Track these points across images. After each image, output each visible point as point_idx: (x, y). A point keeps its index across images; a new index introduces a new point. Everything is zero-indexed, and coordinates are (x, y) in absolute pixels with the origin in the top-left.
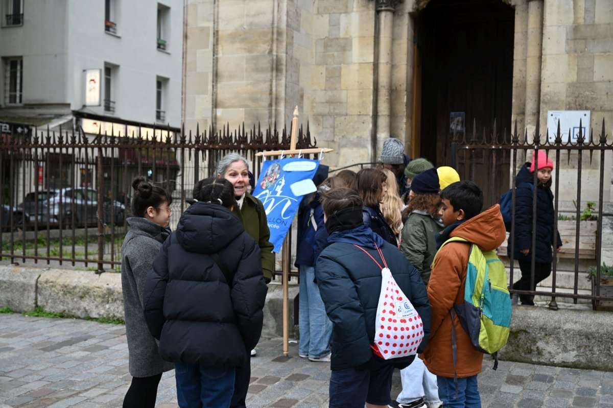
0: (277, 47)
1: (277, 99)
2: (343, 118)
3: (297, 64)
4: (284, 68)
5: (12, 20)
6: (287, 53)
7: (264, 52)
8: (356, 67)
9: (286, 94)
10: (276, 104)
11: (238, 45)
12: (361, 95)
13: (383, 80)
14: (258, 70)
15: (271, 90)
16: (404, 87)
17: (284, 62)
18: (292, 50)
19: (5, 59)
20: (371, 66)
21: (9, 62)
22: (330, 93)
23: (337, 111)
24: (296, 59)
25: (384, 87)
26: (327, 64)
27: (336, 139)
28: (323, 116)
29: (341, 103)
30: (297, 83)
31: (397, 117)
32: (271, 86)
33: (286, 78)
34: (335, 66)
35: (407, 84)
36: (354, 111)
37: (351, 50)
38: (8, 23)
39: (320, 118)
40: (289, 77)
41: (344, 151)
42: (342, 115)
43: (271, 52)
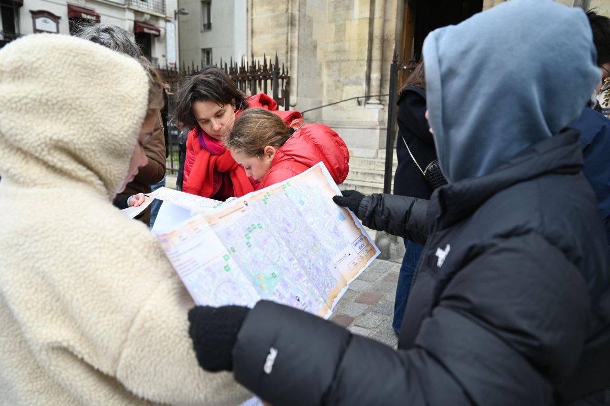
0: (292, 6)
1: (291, 47)
2: (346, 63)
3: (310, 21)
4: (297, 23)
5: (206, 27)
6: (299, 11)
7: (283, 11)
8: (356, 22)
9: (299, 43)
10: (291, 51)
11: (266, 7)
12: (360, 45)
13: (377, 31)
14: (279, 26)
15: (287, 41)
16: (393, 37)
17: (297, 18)
18: (305, 8)
19: (204, 50)
20: (368, 21)
21: (206, 52)
22: (338, 44)
23: (342, 58)
24: (309, 17)
25: (377, 37)
26: (336, 22)
27: (341, 79)
28: (333, 62)
29: (345, 51)
30: (311, 35)
31: (387, 61)
32: (287, 38)
33: (299, 31)
34: (342, 22)
35: (396, 34)
36: (354, 57)
37: (353, 8)
38: (205, 29)
39: (330, 64)
40: (302, 31)
41: (346, 88)
42: (346, 61)
43: (287, 10)
